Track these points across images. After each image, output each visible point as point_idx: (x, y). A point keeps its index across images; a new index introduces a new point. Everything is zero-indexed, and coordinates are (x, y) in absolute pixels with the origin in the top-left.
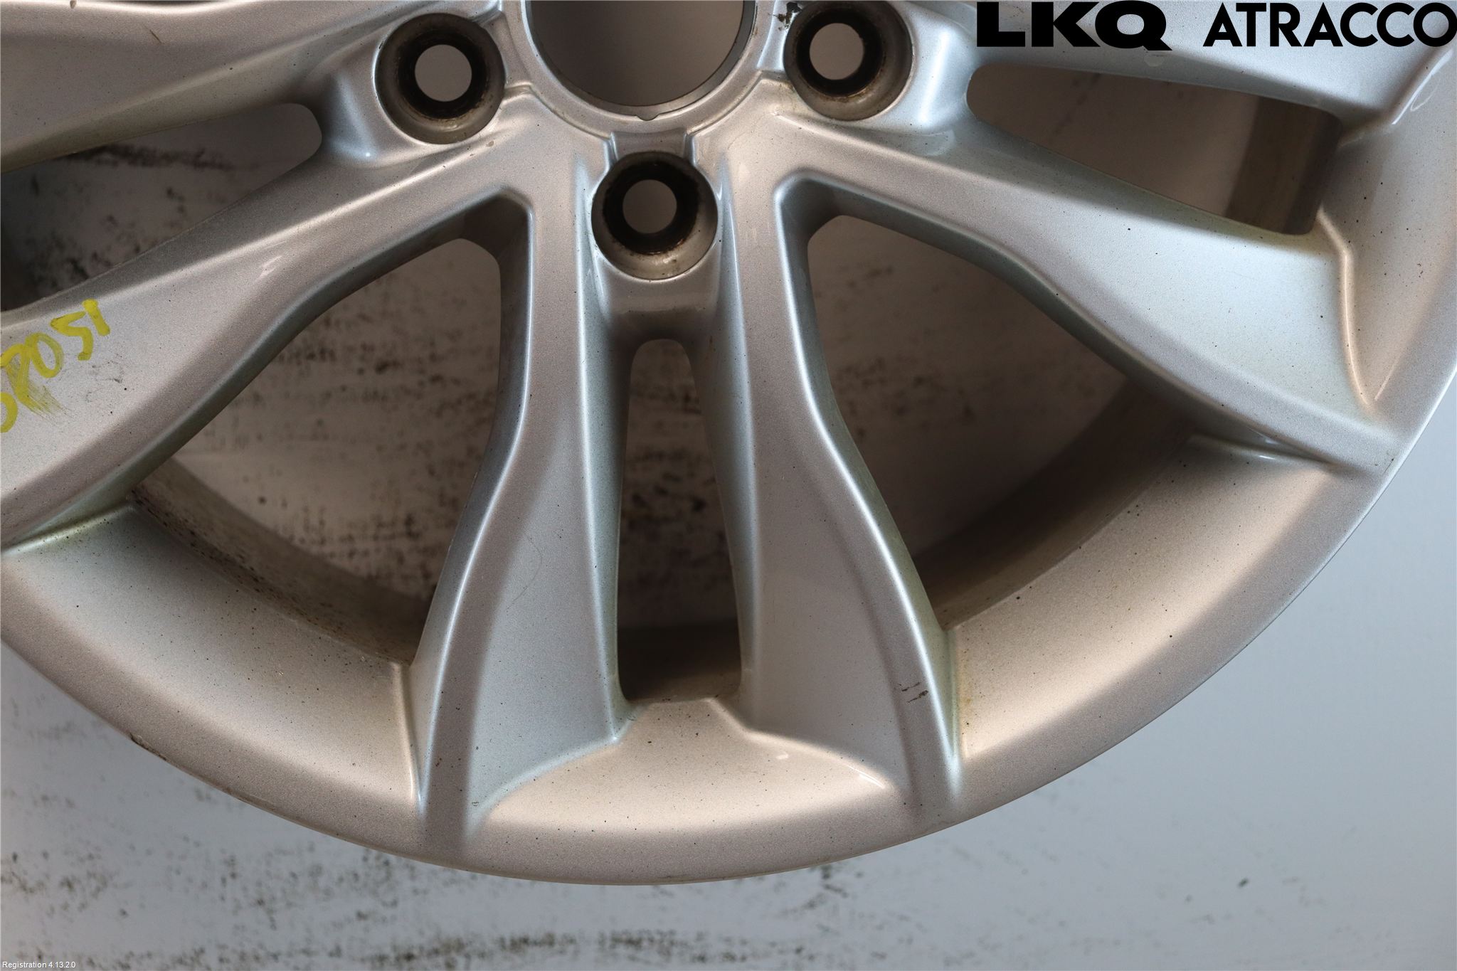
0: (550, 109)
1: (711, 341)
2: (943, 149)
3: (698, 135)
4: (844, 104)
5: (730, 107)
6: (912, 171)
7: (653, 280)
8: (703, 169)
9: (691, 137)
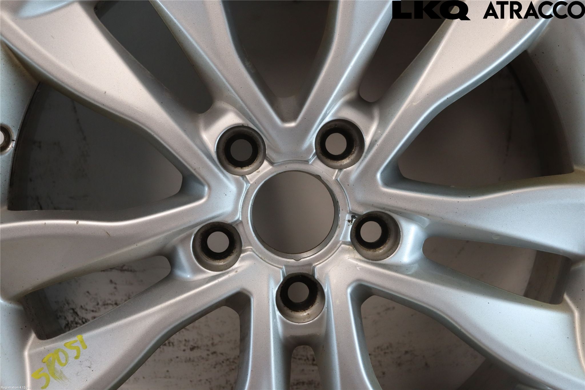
0: (259, 257)
1: (323, 347)
2: (413, 271)
3: (317, 267)
4: (374, 252)
5: (329, 256)
6: (401, 280)
7: (300, 323)
8: (319, 280)
9: (314, 267)
